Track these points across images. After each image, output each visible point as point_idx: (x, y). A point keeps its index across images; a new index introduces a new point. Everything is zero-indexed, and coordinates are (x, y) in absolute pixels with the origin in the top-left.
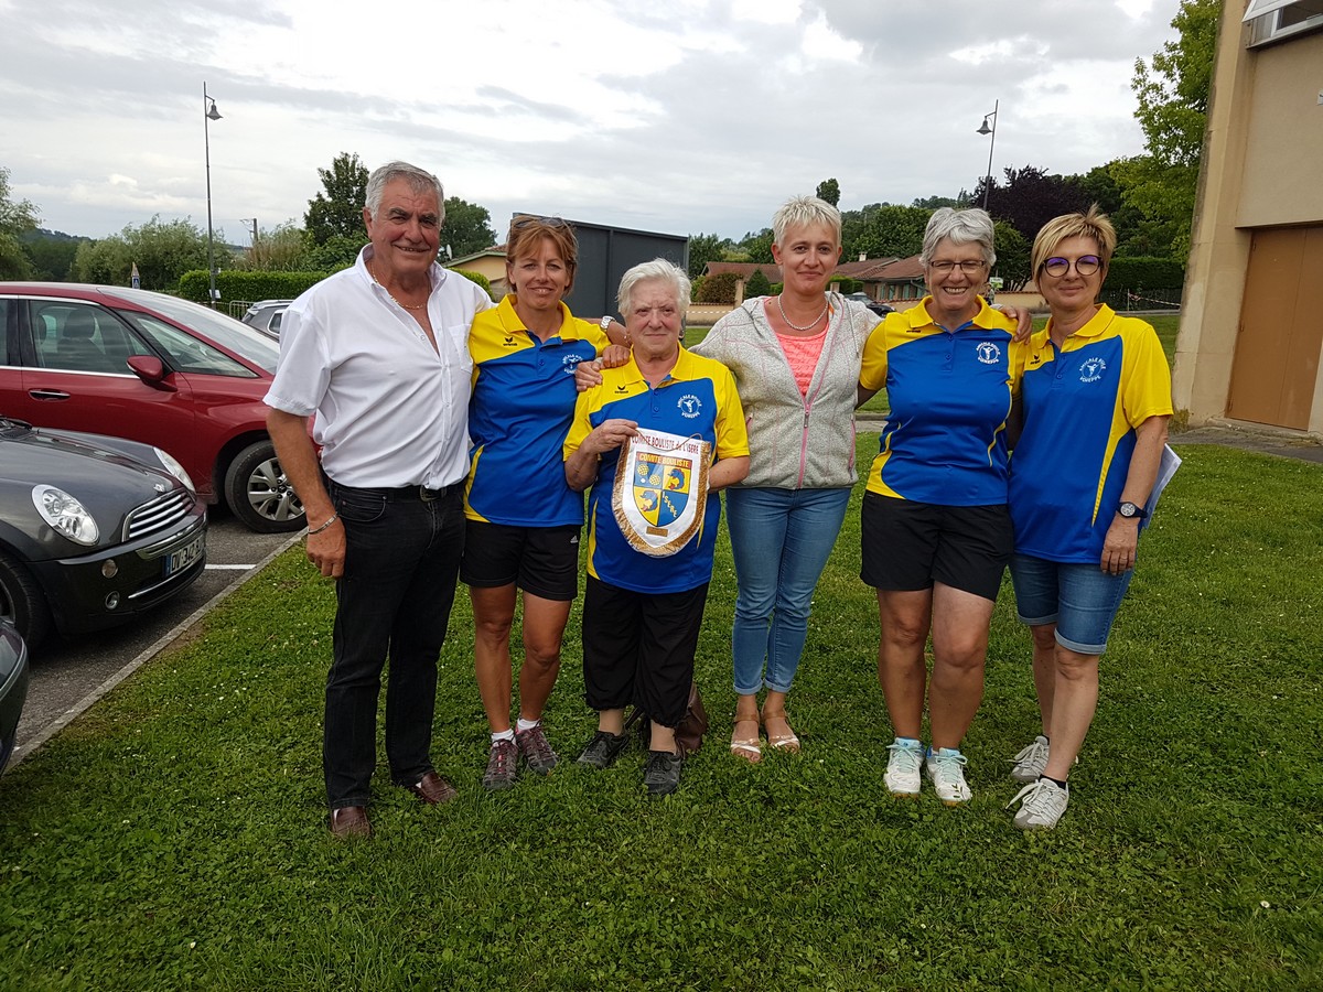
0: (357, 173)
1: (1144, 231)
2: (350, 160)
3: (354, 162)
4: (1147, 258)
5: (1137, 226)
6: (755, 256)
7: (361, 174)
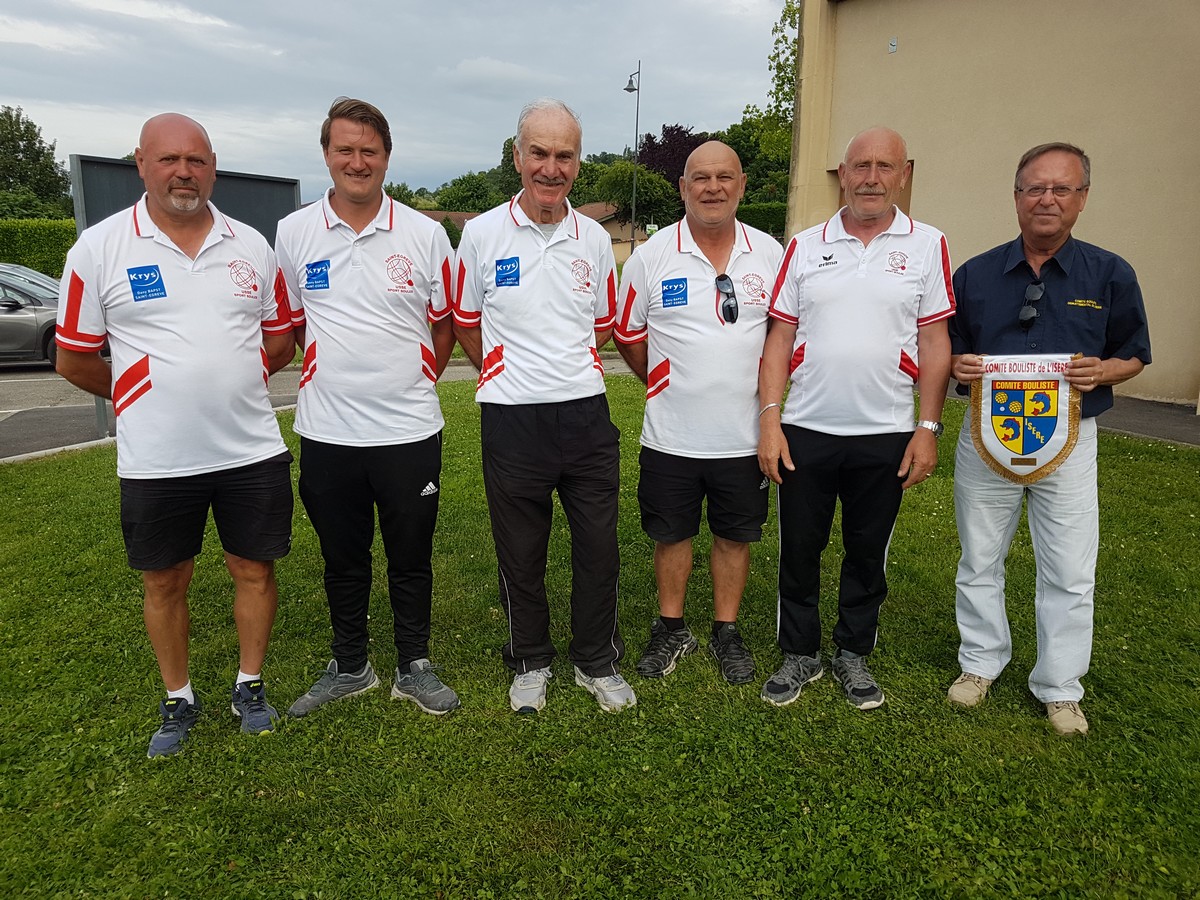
0: (22, 127)
1: (773, 180)
2: (14, 113)
3: (18, 116)
4: (775, 204)
5: (767, 176)
6: (444, 205)
7: (27, 128)
